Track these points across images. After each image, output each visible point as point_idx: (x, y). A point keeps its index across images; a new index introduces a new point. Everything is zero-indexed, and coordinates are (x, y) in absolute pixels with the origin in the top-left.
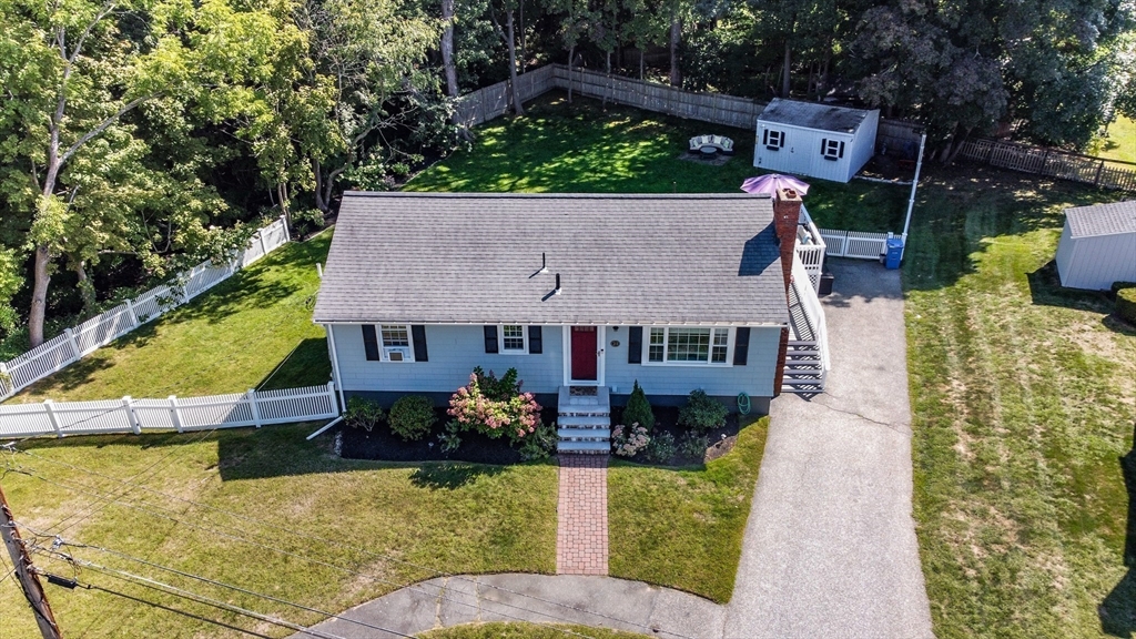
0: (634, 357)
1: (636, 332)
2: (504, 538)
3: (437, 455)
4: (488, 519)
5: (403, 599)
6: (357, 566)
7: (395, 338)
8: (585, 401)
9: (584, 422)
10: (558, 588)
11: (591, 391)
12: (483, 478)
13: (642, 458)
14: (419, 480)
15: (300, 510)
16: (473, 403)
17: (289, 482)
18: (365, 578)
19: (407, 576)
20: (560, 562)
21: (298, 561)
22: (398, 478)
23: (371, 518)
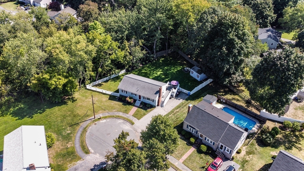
0: (144, 99)
1: (144, 97)
2: (126, 111)
3: (125, 102)
4: (126, 109)
5: (116, 112)
6: (114, 109)
7: (124, 91)
8: (139, 101)
9: (138, 103)
10: (127, 115)
11: (140, 101)
12: (127, 106)
13: (141, 108)
14: (123, 104)
15: (112, 104)
16: (128, 99)
17: (113, 101)
18: (114, 110)
19: (118, 111)
20: (129, 114)
21: (110, 108)
22: (121, 103)
23: (117, 106)
